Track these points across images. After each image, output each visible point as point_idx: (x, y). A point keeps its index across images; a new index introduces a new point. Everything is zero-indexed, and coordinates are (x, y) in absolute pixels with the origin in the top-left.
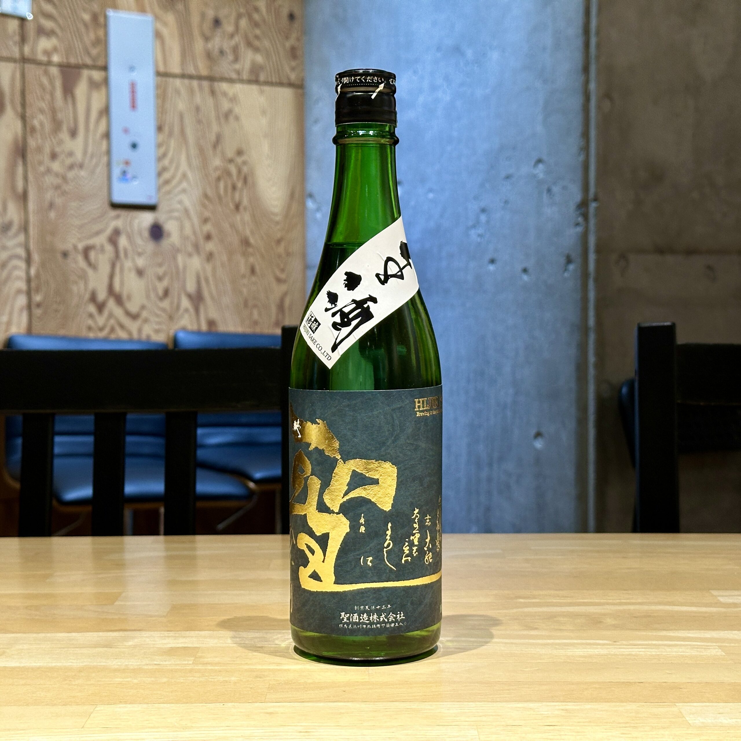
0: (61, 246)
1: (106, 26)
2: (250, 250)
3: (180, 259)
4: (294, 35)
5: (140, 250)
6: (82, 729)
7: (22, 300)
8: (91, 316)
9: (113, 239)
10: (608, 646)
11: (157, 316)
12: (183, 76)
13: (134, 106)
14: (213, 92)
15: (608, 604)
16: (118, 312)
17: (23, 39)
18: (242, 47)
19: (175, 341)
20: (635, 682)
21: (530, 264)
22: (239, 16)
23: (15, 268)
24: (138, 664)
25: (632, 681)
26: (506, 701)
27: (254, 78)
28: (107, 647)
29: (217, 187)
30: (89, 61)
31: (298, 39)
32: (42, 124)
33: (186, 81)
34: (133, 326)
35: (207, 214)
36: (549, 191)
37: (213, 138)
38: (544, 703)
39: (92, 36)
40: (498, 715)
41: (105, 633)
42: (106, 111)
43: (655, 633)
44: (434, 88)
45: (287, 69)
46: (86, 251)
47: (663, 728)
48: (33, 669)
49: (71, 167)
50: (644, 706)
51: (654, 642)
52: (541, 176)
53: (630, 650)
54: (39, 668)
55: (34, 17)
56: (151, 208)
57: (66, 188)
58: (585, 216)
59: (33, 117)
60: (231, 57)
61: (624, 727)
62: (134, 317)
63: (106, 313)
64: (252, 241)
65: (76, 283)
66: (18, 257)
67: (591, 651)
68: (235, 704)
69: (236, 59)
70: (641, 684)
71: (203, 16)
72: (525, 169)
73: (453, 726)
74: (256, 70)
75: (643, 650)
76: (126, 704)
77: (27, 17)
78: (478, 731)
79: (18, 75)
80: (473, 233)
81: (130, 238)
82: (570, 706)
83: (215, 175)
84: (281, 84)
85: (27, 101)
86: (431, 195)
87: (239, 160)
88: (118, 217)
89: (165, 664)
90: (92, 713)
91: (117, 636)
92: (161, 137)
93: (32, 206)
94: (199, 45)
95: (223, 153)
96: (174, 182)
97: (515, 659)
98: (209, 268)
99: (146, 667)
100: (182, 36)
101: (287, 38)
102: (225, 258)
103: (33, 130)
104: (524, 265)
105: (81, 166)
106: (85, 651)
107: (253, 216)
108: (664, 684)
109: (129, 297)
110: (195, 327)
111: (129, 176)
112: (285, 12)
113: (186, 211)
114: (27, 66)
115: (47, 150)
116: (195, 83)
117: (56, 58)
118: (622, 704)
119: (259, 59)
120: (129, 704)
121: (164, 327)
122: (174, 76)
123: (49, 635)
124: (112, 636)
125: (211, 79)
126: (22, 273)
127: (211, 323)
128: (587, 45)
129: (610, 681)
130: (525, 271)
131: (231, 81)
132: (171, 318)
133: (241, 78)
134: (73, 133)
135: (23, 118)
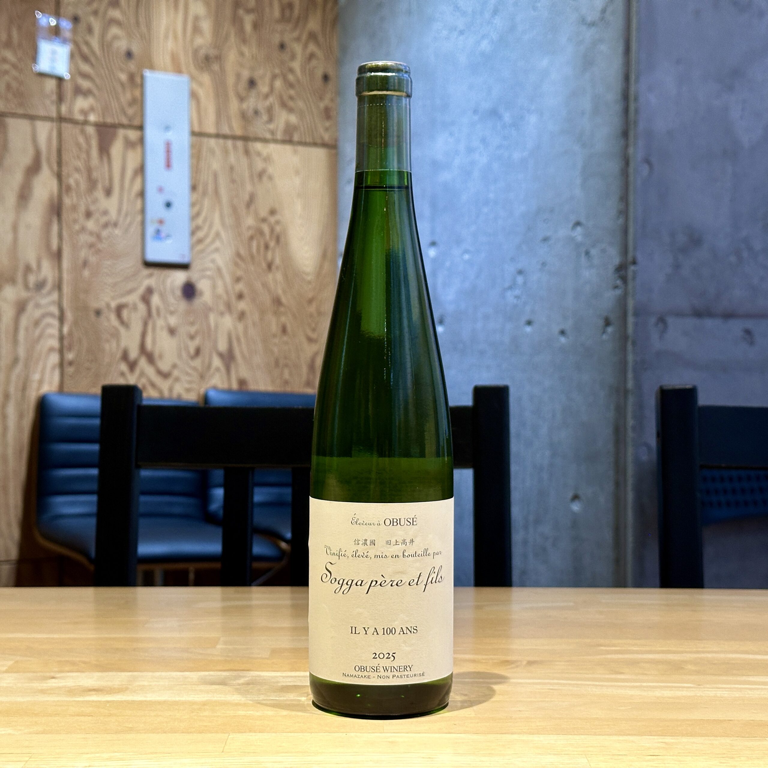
0: (95, 305)
1: (142, 86)
2: (282, 309)
3: (212, 318)
4: (328, 96)
5: (172, 309)
6: (223, 753)
7: (54, 358)
8: (123, 374)
9: (146, 299)
10: (693, 689)
11: (188, 374)
12: (218, 136)
13: (168, 165)
14: (247, 152)
15: (686, 652)
16: (150, 371)
17: (60, 99)
18: (277, 108)
19: (206, 399)
20: (725, 720)
21: (568, 325)
22: (274, 77)
23: (49, 325)
24: (256, 699)
25: (722, 719)
26: (608, 735)
27: (287, 138)
28: (221, 684)
29: (250, 247)
30: (125, 121)
31: (332, 100)
32: (77, 183)
33: (221, 141)
34: (164, 385)
35: (239, 273)
36: (587, 253)
37: (247, 197)
38: (644, 737)
39: (128, 96)
40: (603, 746)
41: (215, 672)
42: (141, 170)
43: (735, 678)
44: (470, 150)
45: (321, 130)
46: (119, 310)
47: (758, 758)
48: (159, 703)
49: (106, 225)
50: (736, 740)
51: (736, 686)
52: (579, 238)
53: (714, 692)
54: (165, 702)
55: (71, 77)
56: (184, 267)
57: (100, 246)
58: (624, 279)
59: (69, 176)
60: (265, 118)
61: (722, 757)
62: (165, 376)
63: (137, 371)
64: (284, 300)
65: (108, 341)
66: (52, 315)
67: (679, 693)
68: (357, 734)
69: (271, 120)
70: (730, 722)
71: (238, 76)
72: (563, 232)
73: (563, 755)
74: (289, 130)
75: (727, 692)
76: (255, 733)
77: (64, 77)
78: (587, 759)
79: (55, 134)
80: (509, 294)
81: (162, 296)
82: (668, 739)
83: (248, 234)
84: (315, 144)
85: (63, 161)
86: (467, 257)
87: (272, 220)
88: (151, 275)
89: (281, 700)
90: (227, 739)
91: (228, 674)
92: (195, 196)
93: (66, 263)
94: (234, 105)
95: (256, 214)
96: (208, 240)
97: (607, 699)
98: (240, 327)
99: (264, 702)
100: (217, 95)
101: (321, 98)
102: (256, 317)
103: (69, 189)
104: (562, 327)
105: (115, 225)
106: (202, 687)
107: (286, 276)
108: (752, 722)
109: (161, 356)
110: (225, 386)
111: (163, 235)
112: (319, 73)
113: (219, 270)
114: (64, 125)
115: (82, 209)
116: (230, 143)
117: (92, 118)
118: (716, 738)
119: (293, 119)
120: (259, 733)
121: (194, 386)
122: (209, 136)
123: (164, 674)
124: (224, 675)
125: (245, 139)
126: (54, 331)
127: (242, 382)
128: (626, 110)
129: (701, 719)
130: (563, 333)
131: (265, 141)
132: (202, 377)
133: (275, 137)
134: (108, 192)
135: (59, 176)
